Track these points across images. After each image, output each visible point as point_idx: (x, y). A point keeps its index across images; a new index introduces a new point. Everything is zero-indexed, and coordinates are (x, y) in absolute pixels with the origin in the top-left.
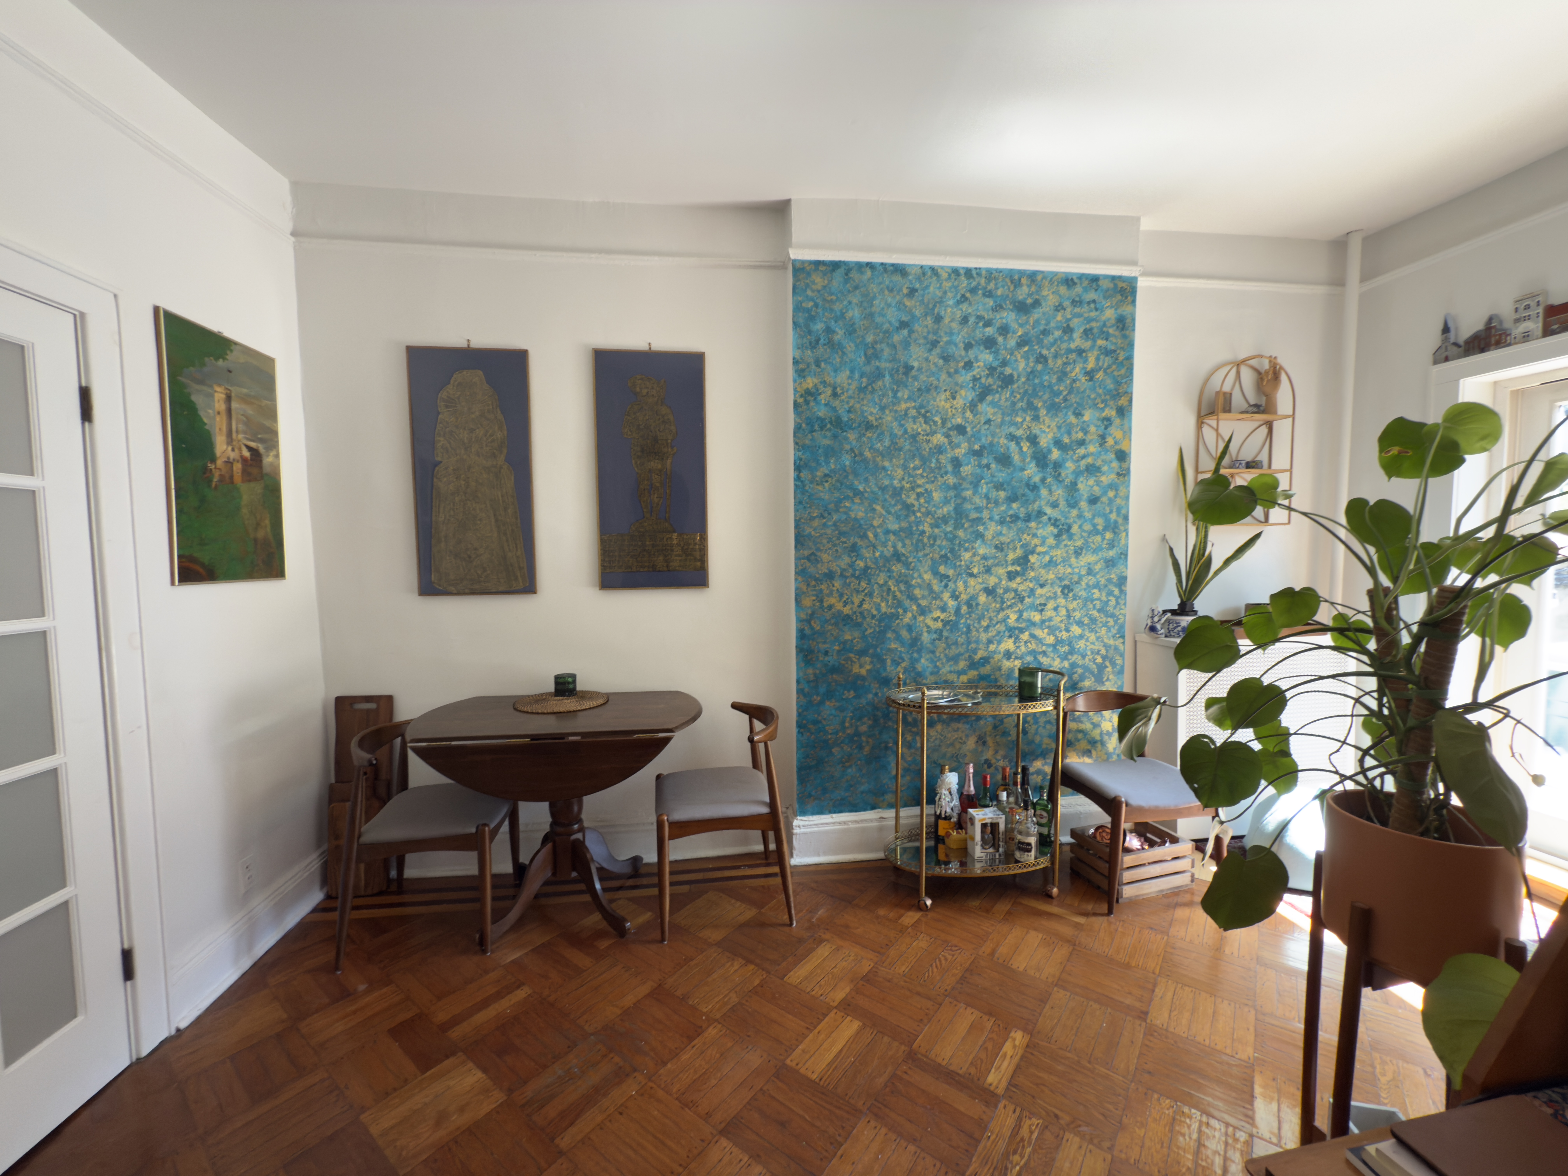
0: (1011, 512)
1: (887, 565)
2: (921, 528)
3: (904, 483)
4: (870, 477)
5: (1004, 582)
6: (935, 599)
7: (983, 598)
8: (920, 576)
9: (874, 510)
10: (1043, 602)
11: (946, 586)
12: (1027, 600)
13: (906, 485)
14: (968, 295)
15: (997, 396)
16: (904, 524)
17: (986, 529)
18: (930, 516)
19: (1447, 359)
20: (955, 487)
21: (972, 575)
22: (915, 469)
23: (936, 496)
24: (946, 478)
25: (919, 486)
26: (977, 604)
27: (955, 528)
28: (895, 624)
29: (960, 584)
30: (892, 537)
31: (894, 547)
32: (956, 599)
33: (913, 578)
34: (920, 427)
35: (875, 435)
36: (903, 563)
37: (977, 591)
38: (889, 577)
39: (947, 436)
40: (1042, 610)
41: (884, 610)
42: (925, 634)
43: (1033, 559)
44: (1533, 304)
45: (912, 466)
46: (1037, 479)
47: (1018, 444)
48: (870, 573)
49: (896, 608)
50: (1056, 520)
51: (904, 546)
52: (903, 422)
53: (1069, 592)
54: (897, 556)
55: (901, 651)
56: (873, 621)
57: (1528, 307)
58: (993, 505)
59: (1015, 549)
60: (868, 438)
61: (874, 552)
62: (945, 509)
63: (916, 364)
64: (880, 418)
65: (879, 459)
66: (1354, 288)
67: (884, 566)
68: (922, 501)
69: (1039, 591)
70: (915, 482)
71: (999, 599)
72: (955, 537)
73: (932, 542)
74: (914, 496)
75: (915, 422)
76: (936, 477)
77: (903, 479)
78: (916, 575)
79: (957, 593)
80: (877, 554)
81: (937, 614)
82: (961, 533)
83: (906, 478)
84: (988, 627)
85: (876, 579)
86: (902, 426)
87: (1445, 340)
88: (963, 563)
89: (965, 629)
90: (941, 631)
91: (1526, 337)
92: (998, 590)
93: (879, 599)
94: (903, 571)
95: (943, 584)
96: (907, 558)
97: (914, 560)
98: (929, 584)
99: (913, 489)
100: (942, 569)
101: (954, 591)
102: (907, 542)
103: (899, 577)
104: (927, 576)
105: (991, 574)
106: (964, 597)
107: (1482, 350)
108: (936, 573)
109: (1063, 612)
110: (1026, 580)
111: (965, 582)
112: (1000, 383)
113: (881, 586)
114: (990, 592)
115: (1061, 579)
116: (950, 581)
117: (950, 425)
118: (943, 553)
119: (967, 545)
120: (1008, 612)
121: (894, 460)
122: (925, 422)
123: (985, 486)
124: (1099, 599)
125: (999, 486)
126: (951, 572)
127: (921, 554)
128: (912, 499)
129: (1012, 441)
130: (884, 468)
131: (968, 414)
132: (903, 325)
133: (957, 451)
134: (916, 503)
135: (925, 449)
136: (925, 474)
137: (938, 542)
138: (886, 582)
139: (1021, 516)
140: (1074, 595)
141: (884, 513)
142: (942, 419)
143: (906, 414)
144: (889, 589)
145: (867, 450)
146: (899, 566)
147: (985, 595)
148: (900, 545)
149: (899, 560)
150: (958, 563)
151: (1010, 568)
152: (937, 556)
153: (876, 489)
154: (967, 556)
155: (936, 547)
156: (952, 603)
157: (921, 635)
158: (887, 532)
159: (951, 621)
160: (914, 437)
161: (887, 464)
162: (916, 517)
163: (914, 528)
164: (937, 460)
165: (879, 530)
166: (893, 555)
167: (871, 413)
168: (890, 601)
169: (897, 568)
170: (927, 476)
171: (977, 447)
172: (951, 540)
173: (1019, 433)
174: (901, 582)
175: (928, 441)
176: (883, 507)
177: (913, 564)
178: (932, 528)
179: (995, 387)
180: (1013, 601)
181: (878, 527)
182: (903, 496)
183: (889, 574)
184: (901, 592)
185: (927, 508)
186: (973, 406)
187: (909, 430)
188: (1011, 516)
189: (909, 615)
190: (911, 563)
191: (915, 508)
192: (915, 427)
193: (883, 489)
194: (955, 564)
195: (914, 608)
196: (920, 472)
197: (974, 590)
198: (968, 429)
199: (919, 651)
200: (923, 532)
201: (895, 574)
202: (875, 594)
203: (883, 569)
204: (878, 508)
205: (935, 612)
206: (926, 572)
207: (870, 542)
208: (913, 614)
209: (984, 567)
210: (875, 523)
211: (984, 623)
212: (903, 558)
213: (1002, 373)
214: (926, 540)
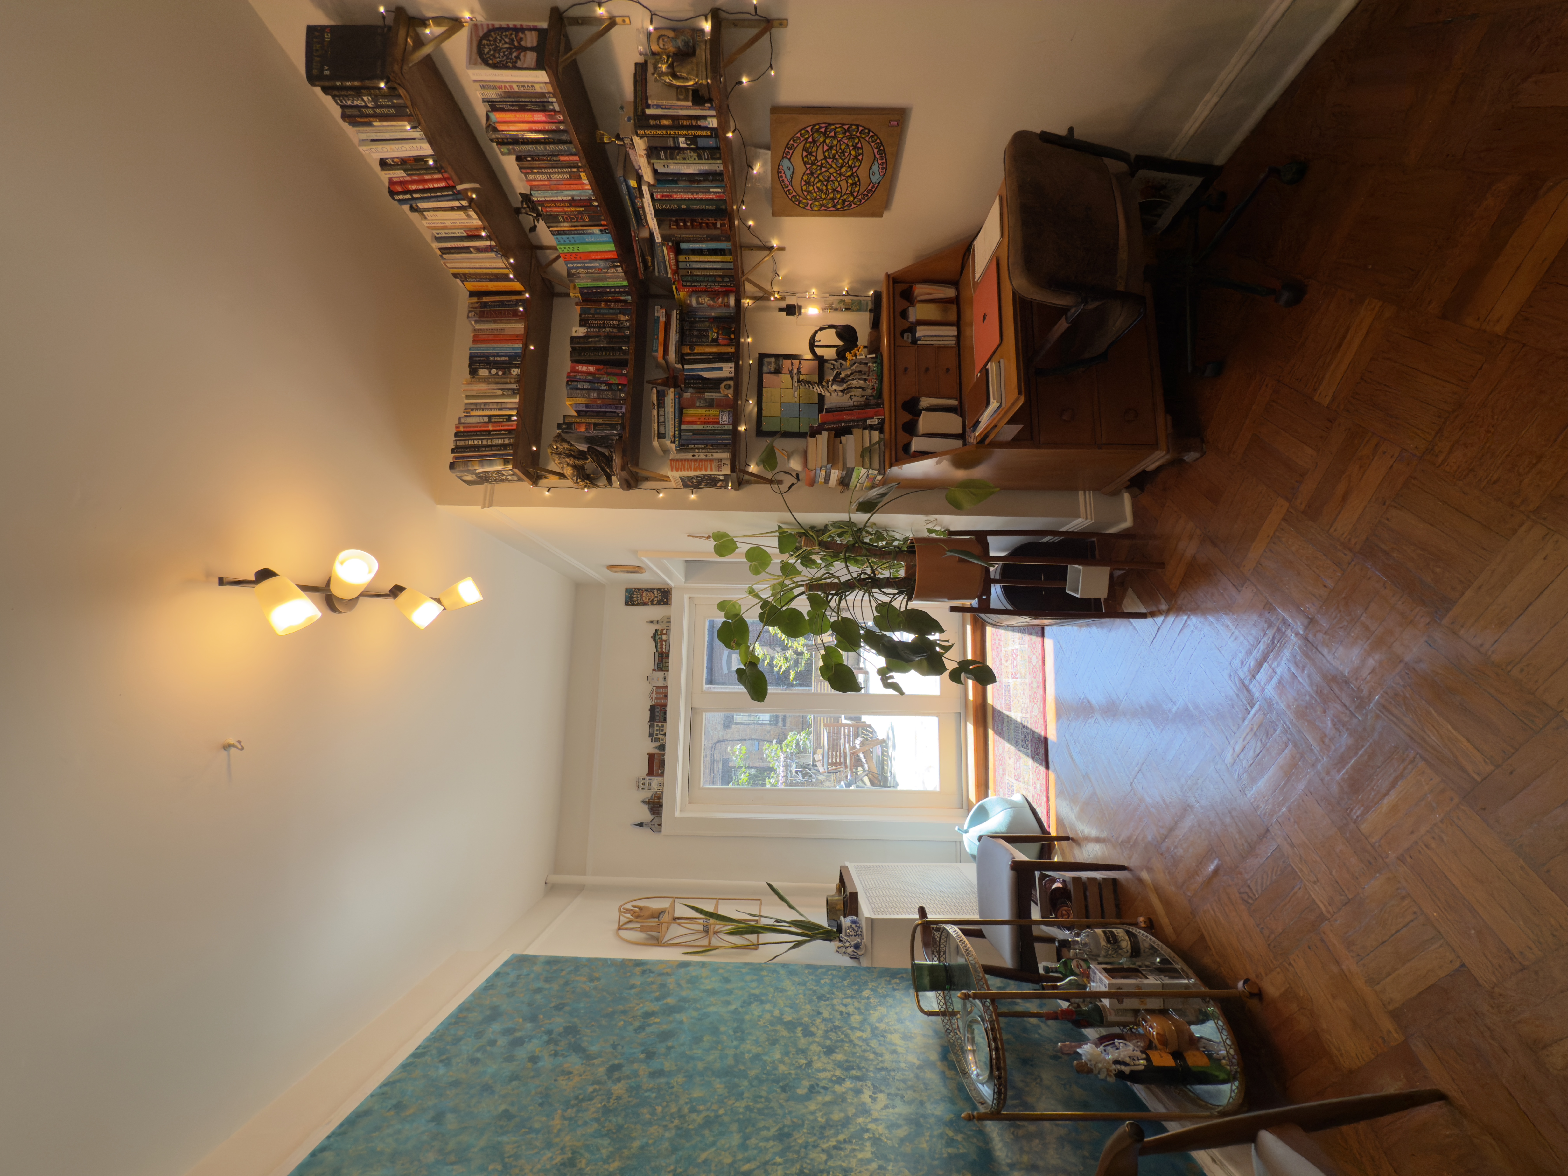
0: (731, 1032)
1: (797, 1148)
2: (741, 1110)
3: (671, 1125)
4: (653, 1164)
5: (817, 1040)
6: (844, 1100)
7: (839, 1057)
8: (813, 1113)
9: (705, 1161)
10: (839, 1013)
11: (825, 1088)
12: (837, 1023)
13: (675, 1124)
14: (444, 1057)
15: (585, 1038)
16: (734, 1127)
17: (749, 1052)
18: (725, 1100)
19: (660, 825)
20: (690, 1077)
21: (809, 1064)
22: (653, 1113)
23: (697, 1093)
24: (675, 1084)
25: (680, 1110)
26: (847, 1061)
27: (746, 1077)
28: (889, 1142)
29: (822, 1075)
30: (753, 1141)
31: (767, 1139)
32: (844, 1080)
33: (816, 1120)
34: (594, 1108)
35: (587, 1155)
36: (793, 1130)
37: (830, 1061)
38: (815, 1146)
39: (619, 1080)
40: (848, 1014)
41: (869, 1155)
42: (896, 1110)
43: (788, 1018)
44: (643, 781)
45: (648, 1116)
46: (695, 1014)
47: (649, 1025)
48: (810, 1170)
49: (862, 1139)
50: (744, 1002)
51: (768, 1129)
52: (580, 1123)
53: (825, 997)
54: (782, 1136)
55: (931, 1136)
56: (890, 1168)
57: (644, 784)
58: (720, 1045)
59: (776, 1031)
60: (587, 1164)
61: (775, 1164)
62: (718, 1086)
63: (503, 1107)
64: (562, 1149)
65: (626, 1152)
66: (589, 879)
67: (798, 1152)
68: (701, 1107)
69: (826, 1015)
70: (672, 1115)
71: (839, 1044)
72: (757, 1077)
73: (763, 1100)
74: (694, 1116)
75: (586, 1110)
76: (672, 1094)
77: (665, 1126)
78: (811, 1117)
79: (834, 1078)
80: (778, 1160)
81: (866, 1097)
82: (752, 1073)
83: (665, 1123)
84: (874, 1053)
85: (820, 1163)
86: (585, 1123)
87: (647, 825)
88: (793, 1072)
89: (883, 1073)
90: (889, 1094)
91: (660, 784)
92: (827, 1044)
93: (852, 1160)
94: (805, 1131)
95: (822, 1091)
96: (784, 1126)
97: (788, 1117)
98: (825, 1104)
99: (682, 1117)
100: (801, 1091)
101: (831, 1081)
102: (761, 1124)
103: (815, 1135)
104: (812, 1106)
105: (807, 1049)
106: (838, 1073)
107: (661, 806)
108: (808, 1097)
109: (849, 1000)
110: (813, 1024)
111: (819, 1071)
112: (571, 1036)
113: (830, 1157)
114: (829, 1051)
115: (810, 1001)
116: (818, 1085)
117: (606, 1077)
118: (778, 1090)
119: (768, 1068)
120: (853, 1037)
121: (634, 1135)
122: (591, 1099)
123: (695, 1051)
124: (832, 980)
125: (697, 1040)
126: (806, 1083)
127: (780, 1111)
128: (699, 1119)
129: (644, 1029)
130: (642, 1148)
131: (596, 1062)
132: (438, 1118)
133: (641, 1073)
134: (704, 1114)
135: (629, 1102)
136: (665, 1104)
137: (764, 1094)
138: (823, 1150)
139: (735, 1025)
140: (828, 993)
141: (713, 1149)
142: (593, 1084)
143: (570, 1119)
144: (835, 1147)
145: (606, 1166)
146: (796, 1135)
147: (834, 1055)
148: (765, 1133)
149: (789, 1135)
150: (794, 1076)
151: (800, 1035)
152: (783, 1095)
153: (674, 1157)
154: (782, 1068)
155: (770, 1096)
156: (848, 1084)
157: (900, 1115)
158: (744, 1146)
159: (873, 1084)
160: (606, 1111)
161: (636, 1144)
162: (725, 1114)
163: (741, 1116)
164: (647, 1091)
165: (740, 1156)
166: (781, 1140)
167: (551, 1159)
168: (854, 1147)
169: (800, 1137)
170: (667, 1102)
171: (642, 1056)
172: (761, 1082)
173: (637, 1024)
174: (822, 1133)
175: (619, 1098)
176: (703, 1150)
177: (795, 1120)
178: (743, 1099)
179: (573, 1040)
180: (840, 1034)
181: (734, 1156)
182: (691, 1127)
183: (810, 1147)
184: (837, 1134)
185: (712, 1103)
186: (588, 1057)
187: (595, 1115)
188: (735, 1032)
189: (871, 1126)
190: (793, 1122)
191: (712, 1114)
192: (593, 1109)
193: (675, 1149)
194: (794, 1079)
195: (860, 1120)
196: (659, 1109)
197: (828, 1063)
198: (616, 1062)
199: (925, 1116)
200: (748, 1108)
201: (810, 1140)
202: (844, 1164)
203: (802, 1154)
204: (704, 1156)
205: (863, 1100)
206: (806, 1107)
207: (758, 1167)
208: (870, 1122)
209: (798, 1054)
210: (728, 1160)
211: (872, 1056)
212: (786, 1130)
213: (560, 1035)
214: (759, 1106)
